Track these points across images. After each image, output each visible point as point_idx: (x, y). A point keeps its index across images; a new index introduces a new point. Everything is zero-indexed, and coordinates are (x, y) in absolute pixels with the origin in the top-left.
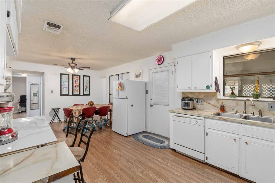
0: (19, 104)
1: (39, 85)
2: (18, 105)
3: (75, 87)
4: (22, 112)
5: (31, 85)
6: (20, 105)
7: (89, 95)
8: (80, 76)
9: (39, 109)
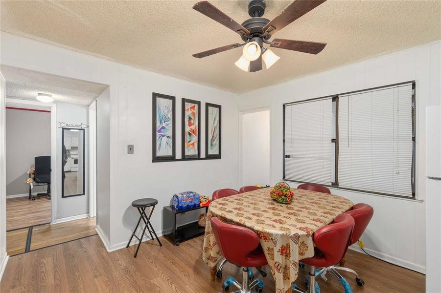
0: (32, 176)
1: (84, 130)
2: (30, 181)
3: (190, 134)
4: (40, 196)
5: (63, 129)
6: (34, 179)
7: (218, 157)
8: (199, 103)
9: (84, 194)
